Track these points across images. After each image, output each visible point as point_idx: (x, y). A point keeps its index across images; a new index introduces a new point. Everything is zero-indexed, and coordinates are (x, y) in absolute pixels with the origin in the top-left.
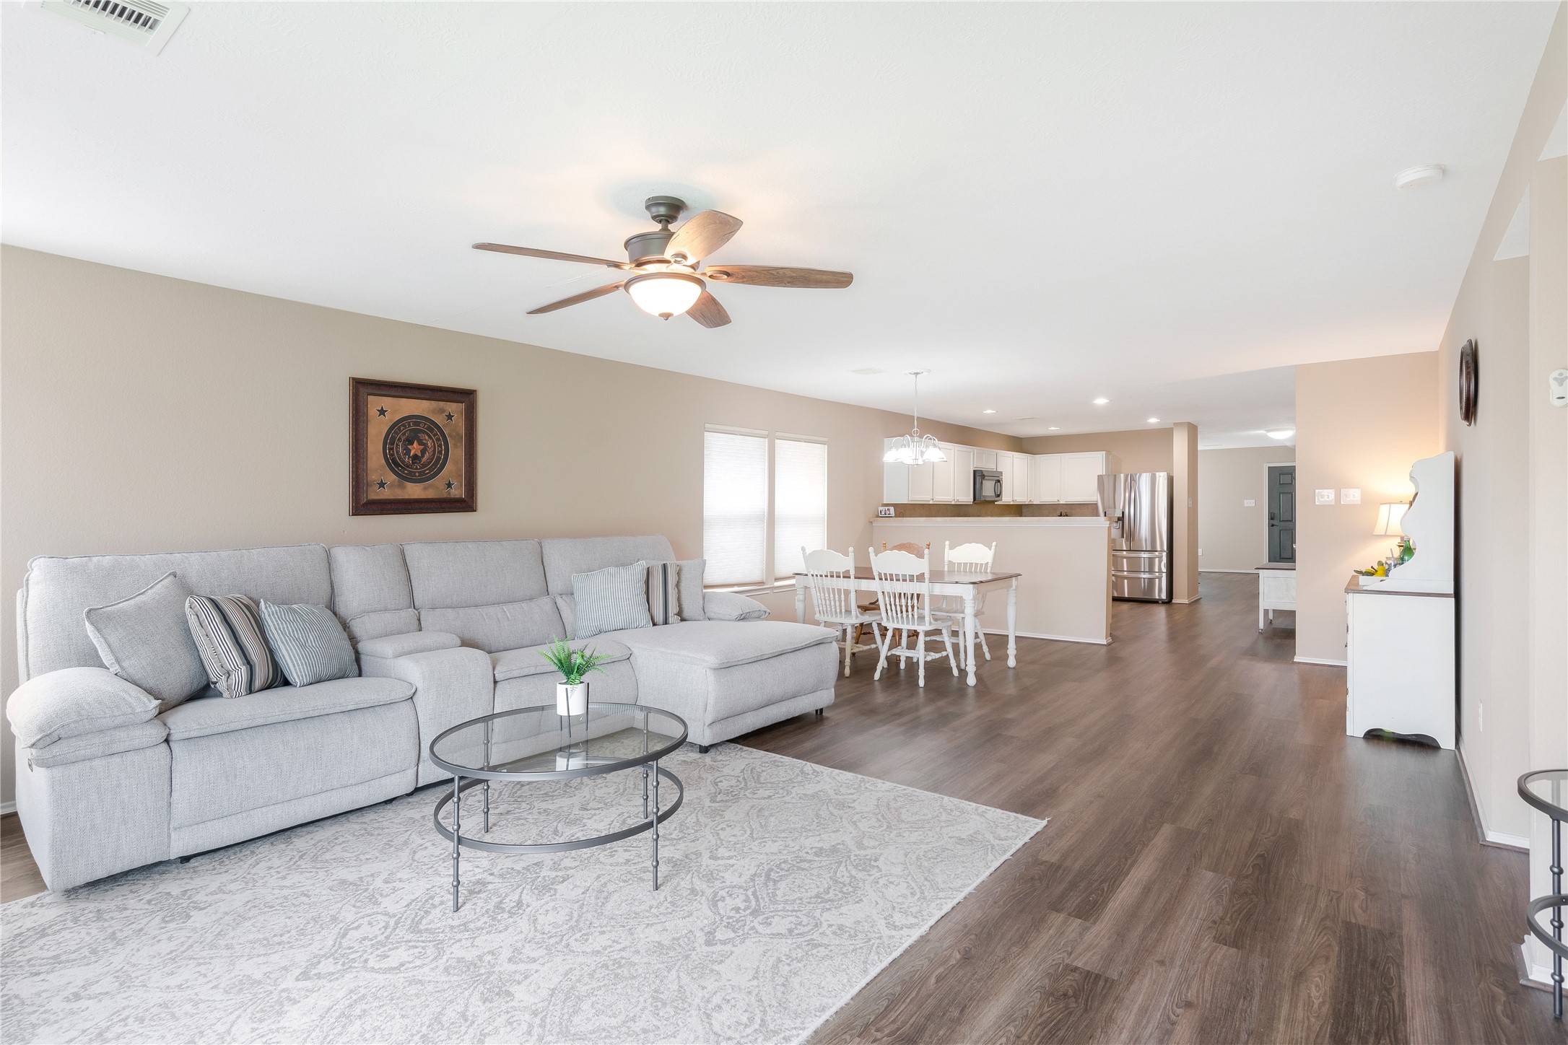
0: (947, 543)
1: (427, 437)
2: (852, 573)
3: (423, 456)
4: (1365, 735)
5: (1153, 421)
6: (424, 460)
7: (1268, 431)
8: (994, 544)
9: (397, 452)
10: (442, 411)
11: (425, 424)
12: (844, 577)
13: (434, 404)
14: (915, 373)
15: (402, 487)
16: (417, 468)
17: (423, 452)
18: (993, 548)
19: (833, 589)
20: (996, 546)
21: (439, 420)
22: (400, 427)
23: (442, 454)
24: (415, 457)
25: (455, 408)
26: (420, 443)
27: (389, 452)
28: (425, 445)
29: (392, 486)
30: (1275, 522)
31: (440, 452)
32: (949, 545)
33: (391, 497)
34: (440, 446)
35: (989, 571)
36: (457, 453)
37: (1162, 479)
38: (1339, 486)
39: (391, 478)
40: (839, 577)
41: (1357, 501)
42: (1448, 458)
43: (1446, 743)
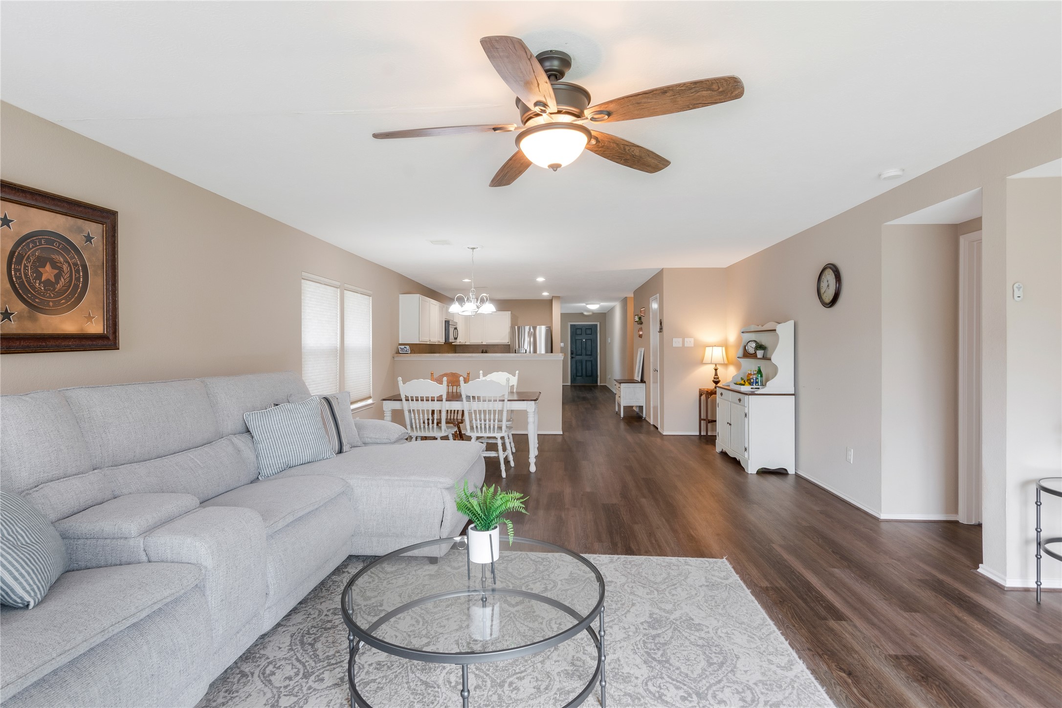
0: (481, 372)
1: (62, 260)
2: (444, 397)
3: (57, 283)
4: (757, 471)
5: (545, 294)
6: (58, 287)
7: (587, 304)
8: (517, 372)
9: (26, 275)
10: (80, 230)
11: (60, 244)
12: (437, 400)
13: (71, 221)
14: (472, 248)
15: (33, 319)
16: (50, 297)
17: (58, 277)
18: (517, 375)
19: (418, 411)
20: (519, 374)
21: (77, 240)
22: (28, 243)
23: (80, 282)
24: (48, 283)
25: (95, 230)
26: (54, 265)
27: (15, 274)
28: (61, 269)
29: (20, 317)
30: (574, 356)
31: (78, 279)
32: (483, 374)
33: (20, 332)
34: (78, 271)
35: (515, 391)
36: (97, 282)
37: (542, 331)
38: (684, 336)
39: (18, 307)
40: (428, 400)
41: (692, 345)
42: (791, 323)
43: (791, 471)
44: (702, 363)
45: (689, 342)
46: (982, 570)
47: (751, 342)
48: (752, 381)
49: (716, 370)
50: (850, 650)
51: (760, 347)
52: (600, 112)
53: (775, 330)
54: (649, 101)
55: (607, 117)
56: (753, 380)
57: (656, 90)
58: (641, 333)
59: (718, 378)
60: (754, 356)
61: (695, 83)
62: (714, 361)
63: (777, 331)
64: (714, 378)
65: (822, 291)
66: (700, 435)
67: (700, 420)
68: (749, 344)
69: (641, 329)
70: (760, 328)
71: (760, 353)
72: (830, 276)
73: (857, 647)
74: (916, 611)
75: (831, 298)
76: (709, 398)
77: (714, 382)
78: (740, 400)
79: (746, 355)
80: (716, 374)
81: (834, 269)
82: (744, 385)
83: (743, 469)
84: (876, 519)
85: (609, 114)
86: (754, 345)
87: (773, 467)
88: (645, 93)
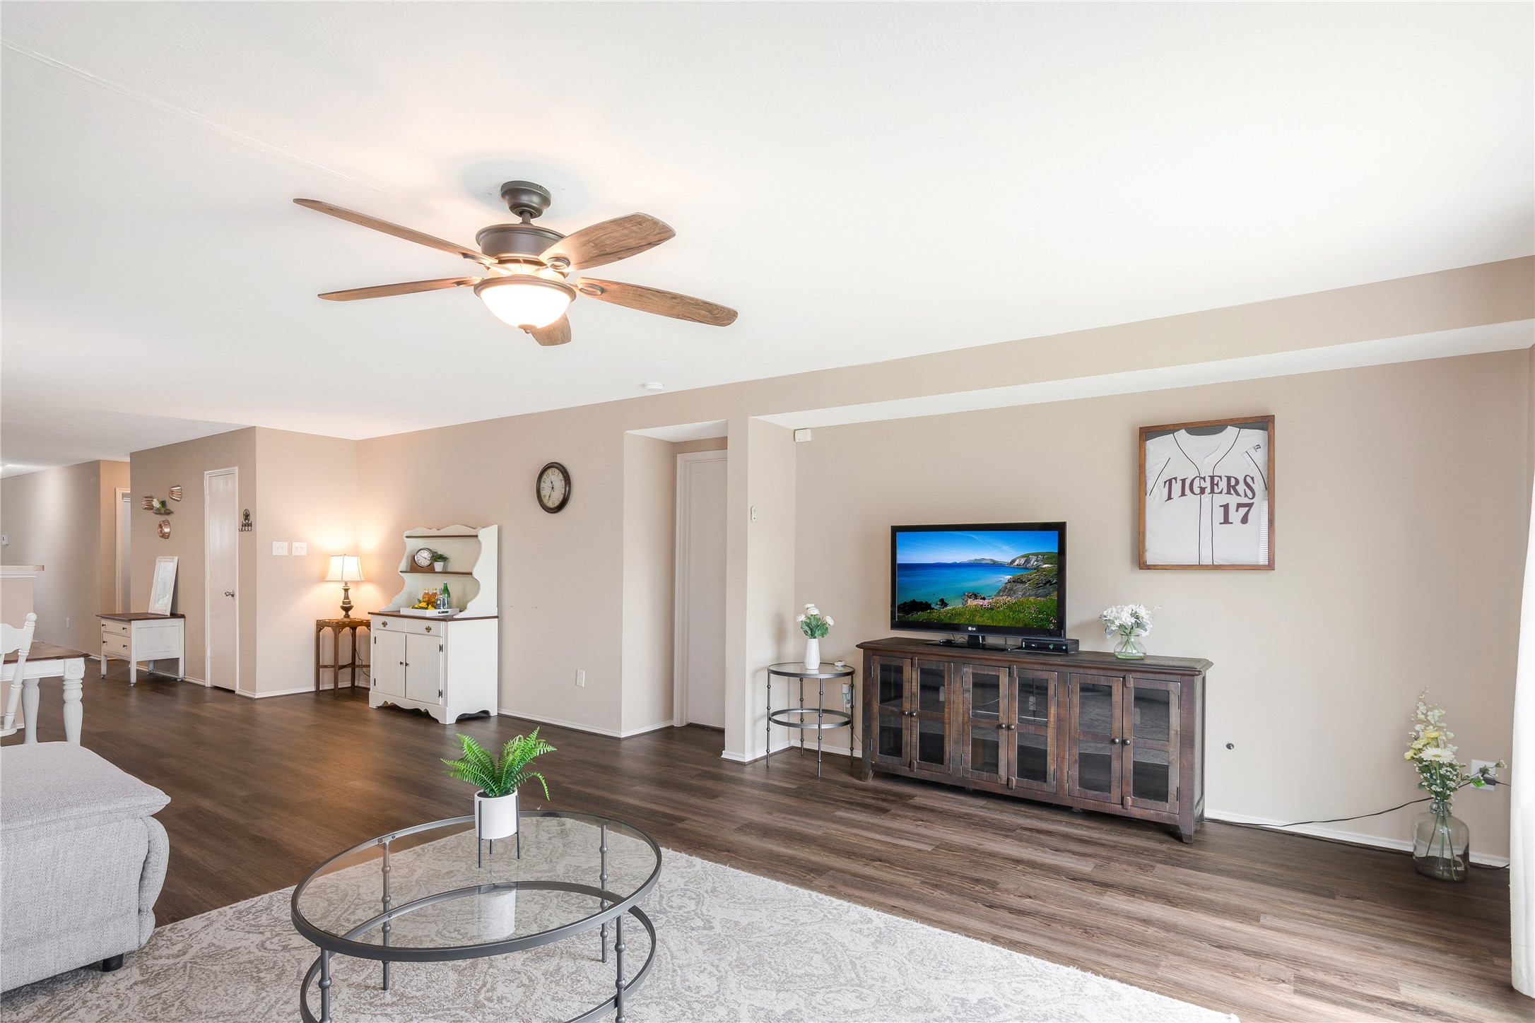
4: (456, 720)
38: (290, 539)
41: (304, 553)
42: (494, 528)
43: (494, 713)
44: (323, 579)
45: (300, 549)
46: (726, 755)
47: (422, 551)
48: (439, 602)
49: (346, 590)
50: (711, 837)
51: (437, 557)
52: (592, 286)
53: (477, 536)
54: (653, 298)
55: (600, 293)
56: (440, 600)
57: (670, 293)
58: (167, 530)
59: (349, 603)
60: (430, 569)
61: (705, 303)
62: (345, 579)
63: (479, 538)
64: (344, 603)
65: (543, 493)
66: (318, 692)
67: (318, 666)
68: (419, 553)
69: (167, 523)
70: (434, 532)
71: (439, 566)
72: (555, 477)
73: (715, 834)
74: (718, 797)
75: (557, 503)
76: (340, 632)
77: (343, 608)
78: (428, 629)
79: (414, 568)
80: (347, 597)
81: (563, 470)
82: (427, 609)
83: (436, 721)
84: (619, 739)
85: (603, 291)
86: (426, 554)
87: (474, 710)
88: (658, 291)
